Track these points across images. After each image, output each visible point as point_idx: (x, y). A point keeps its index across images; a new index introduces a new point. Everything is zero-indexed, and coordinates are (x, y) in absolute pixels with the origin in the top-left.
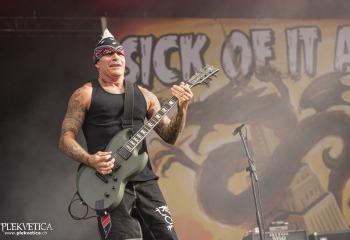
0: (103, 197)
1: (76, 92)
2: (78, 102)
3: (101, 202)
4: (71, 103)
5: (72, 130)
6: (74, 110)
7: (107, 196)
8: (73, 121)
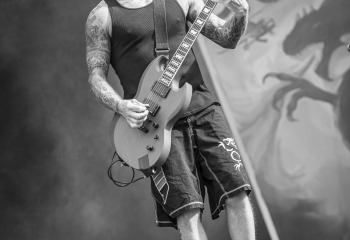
0: (145, 152)
1: (91, 16)
2: (96, 28)
3: (145, 159)
4: (89, 31)
5: (99, 66)
6: (94, 40)
7: (151, 149)
8: (98, 53)
